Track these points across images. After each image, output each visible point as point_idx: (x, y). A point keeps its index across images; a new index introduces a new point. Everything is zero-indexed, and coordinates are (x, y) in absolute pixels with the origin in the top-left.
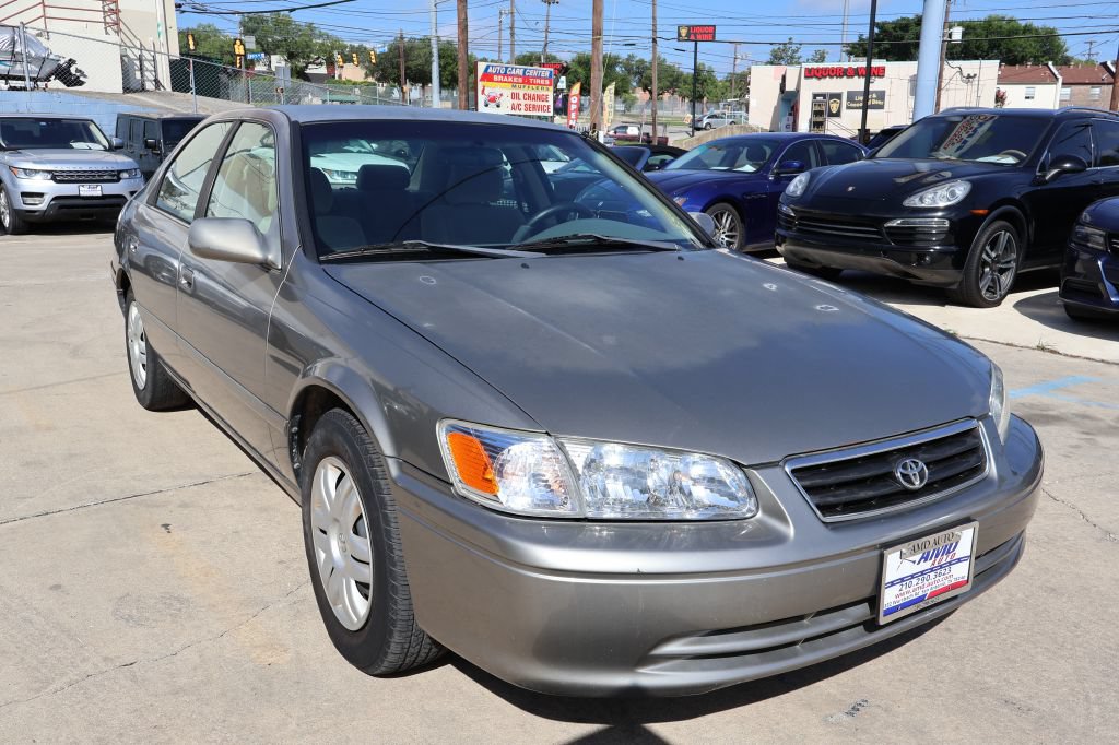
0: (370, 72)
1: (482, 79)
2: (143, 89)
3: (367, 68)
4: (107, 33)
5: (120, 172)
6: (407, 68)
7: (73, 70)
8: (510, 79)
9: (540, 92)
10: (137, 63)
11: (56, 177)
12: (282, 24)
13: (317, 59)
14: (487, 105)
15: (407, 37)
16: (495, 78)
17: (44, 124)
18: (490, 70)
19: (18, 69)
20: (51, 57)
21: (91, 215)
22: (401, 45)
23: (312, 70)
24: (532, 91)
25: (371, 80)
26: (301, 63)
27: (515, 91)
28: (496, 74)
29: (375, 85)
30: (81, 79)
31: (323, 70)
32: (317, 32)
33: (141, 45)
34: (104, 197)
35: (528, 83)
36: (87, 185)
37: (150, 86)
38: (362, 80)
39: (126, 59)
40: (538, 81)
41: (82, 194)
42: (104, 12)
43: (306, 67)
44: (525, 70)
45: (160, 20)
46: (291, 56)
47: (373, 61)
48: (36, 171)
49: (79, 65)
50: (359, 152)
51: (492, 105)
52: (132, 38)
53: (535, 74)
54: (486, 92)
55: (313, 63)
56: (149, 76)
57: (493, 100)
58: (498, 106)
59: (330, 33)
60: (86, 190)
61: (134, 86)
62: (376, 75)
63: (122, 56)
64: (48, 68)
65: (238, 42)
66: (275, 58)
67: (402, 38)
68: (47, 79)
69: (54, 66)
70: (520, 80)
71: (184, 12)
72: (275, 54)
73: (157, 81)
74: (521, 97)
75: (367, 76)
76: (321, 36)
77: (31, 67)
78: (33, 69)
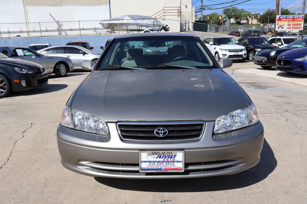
0: (259, 20)
1: (278, 20)
2: (185, 31)
3: (258, 20)
4: (178, 18)
6: (270, 19)
7: (167, 27)
8: (288, 20)
9: (299, 23)
10: (185, 24)
12: (235, 10)
13: (244, 18)
14: (279, 28)
15: (271, 10)
16: (282, 20)
18: (281, 18)
19: (155, 28)
20: (162, 25)
22: (269, 12)
23: (242, 22)
24: (295, 23)
25: (258, 23)
26: (239, 20)
27: (289, 23)
28: (283, 18)
29: (260, 24)
30: (169, 29)
31: (245, 21)
32: (244, 11)
33: (186, 20)
35: (294, 20)
37: (187, 30)
38: (256, 23)
39: (182, 24)
40: (298, 19)
42: (178, 13)
43: (240, 21)
44: (287, 16)
45: (191, 13)
46: (236, 18)
47: (259, 18)
49: (168, 26)
50: (232, 44)
51: (281, 28)
52: (184, 18)
53: (297, 17)
54: (279, 24)
55: (242, 20)
56: (187, 27)
57: (281, 26)
58: (283, 28)
59: (248, 11)
61: (183, 30)
62: (261, 22)
63: (181, 23)
64: (161, 27)
65: (220, 16)
66: (232, 19)
67: (269, 10)
68: (161, 30)
69: (162, 27)
70: (291, 19)
71: (205, 10)
72: (232, 18)
73: (189, 29)
74: (291, 25)
75: (257, 22)
76: (245, 12)
77: (157, 27)
78: (158, 28)
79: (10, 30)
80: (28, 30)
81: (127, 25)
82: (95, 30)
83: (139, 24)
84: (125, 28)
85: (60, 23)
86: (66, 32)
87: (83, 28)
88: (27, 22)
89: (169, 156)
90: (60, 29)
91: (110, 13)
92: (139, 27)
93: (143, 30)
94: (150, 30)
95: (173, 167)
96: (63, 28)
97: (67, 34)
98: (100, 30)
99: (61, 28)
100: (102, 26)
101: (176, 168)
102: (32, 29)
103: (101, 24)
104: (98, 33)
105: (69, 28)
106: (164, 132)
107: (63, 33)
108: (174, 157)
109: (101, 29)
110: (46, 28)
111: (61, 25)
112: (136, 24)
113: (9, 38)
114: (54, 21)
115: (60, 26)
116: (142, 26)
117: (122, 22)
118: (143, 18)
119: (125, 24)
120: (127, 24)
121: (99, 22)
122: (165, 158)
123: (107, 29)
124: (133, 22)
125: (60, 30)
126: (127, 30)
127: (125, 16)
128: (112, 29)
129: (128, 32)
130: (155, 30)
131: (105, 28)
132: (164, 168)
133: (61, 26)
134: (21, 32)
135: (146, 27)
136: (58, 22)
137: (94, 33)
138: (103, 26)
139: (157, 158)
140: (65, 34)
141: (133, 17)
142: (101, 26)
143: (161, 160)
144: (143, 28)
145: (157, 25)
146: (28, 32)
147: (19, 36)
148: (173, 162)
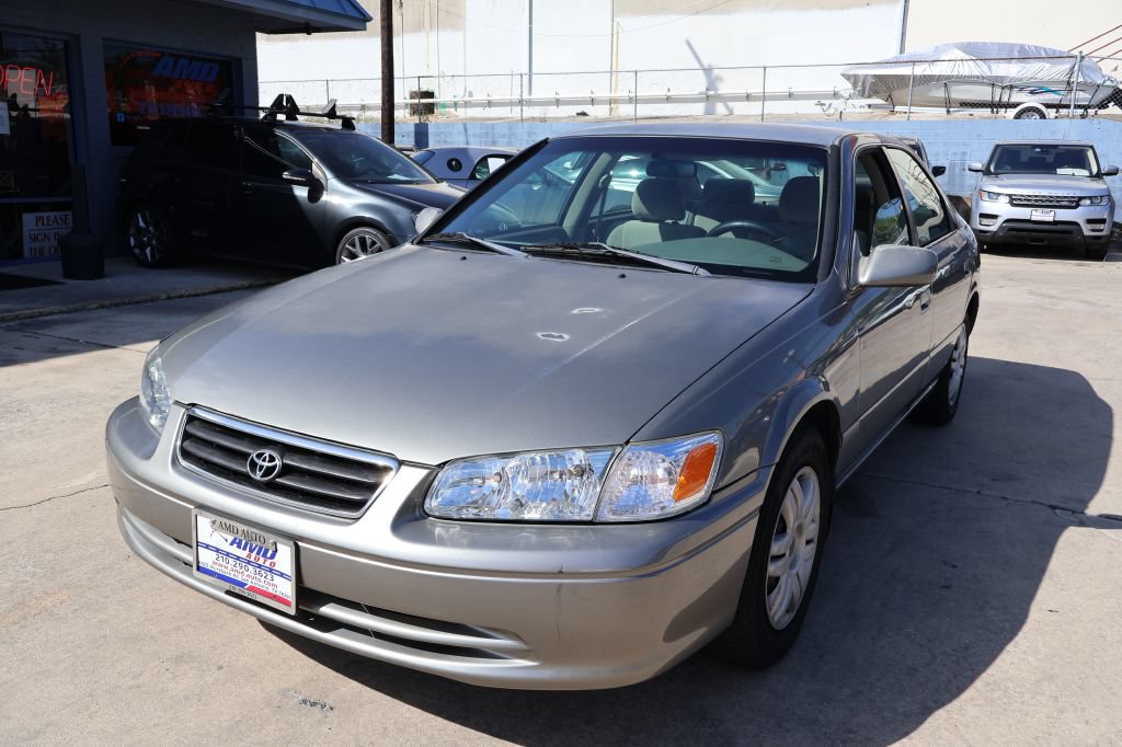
5: (1081, 198)
11: (1014, 201)
17: (1038, 150)
19: (1071, 98)
21: (1042, 240)
34: (1055, 223)
36: (1040, 210)
41: (1034, 218)
48: (999, 194)
60: (1038, 215)
64: (1101, 95)
69: (1110, 92)
77: (1081, 95)
78: (1083, 97)
79: (562, 96)
80: (613, 95)
81: (946, 81)
82: (823, 102)
83: (1002, 78)
84: (940, 93)
85: (716, 72)
86: (731, 104)
87: (792, 90)
88: (614, 69)
89: (261, 548)
90: (711, 93)
91: (903, 34)
92: (998, 91)
93: (1015, 105)
94: (1048, 106)
95: (270, 590)
96: (723, 90)
97: (731, 114)
98: (842, 100)
99: (716, 89)
100: (850, 86)
101: (278, 594)
102: (623, 93)
103: (847, 77)
104: (832, 111)
105: (742, 91)
106: (270, 464)
107: (720, 109)
108: (273, 557)
109: (847, 95)
110: (669, 90)
111: (719, 79)
112: (989, 78)
113: (543, 120)
114: (698, 66)
115: (712, 82)
116: (1011, 87)
117: (928, 72)
118: (1025, 56)
119: (939, 78)
120: (948, 77)
121: (842, 69)
122: (251, 551)
123: (869, 97)
124: (976, 73)
125: (711, 96)
126: (948, 104)
127: (947, 47)
128: (889, 98)
129: (948, 112)
130: (1068, 107)
131: (862, 94)
132: (249, 584)
133: (717, 83)
134: (593, 102)
135: (1032, 92)
136: (708, 71)
137: (819, 109)
138: (855, 85)
139: (232, 544)
140: (726, 113)
141: (978, 52)
142: (845, 87)
143: (243, 554)
144: (1016, 97)
145: (1083, 87)
146: (611, 102)
147: (584, 114)
148: (271, 571)
